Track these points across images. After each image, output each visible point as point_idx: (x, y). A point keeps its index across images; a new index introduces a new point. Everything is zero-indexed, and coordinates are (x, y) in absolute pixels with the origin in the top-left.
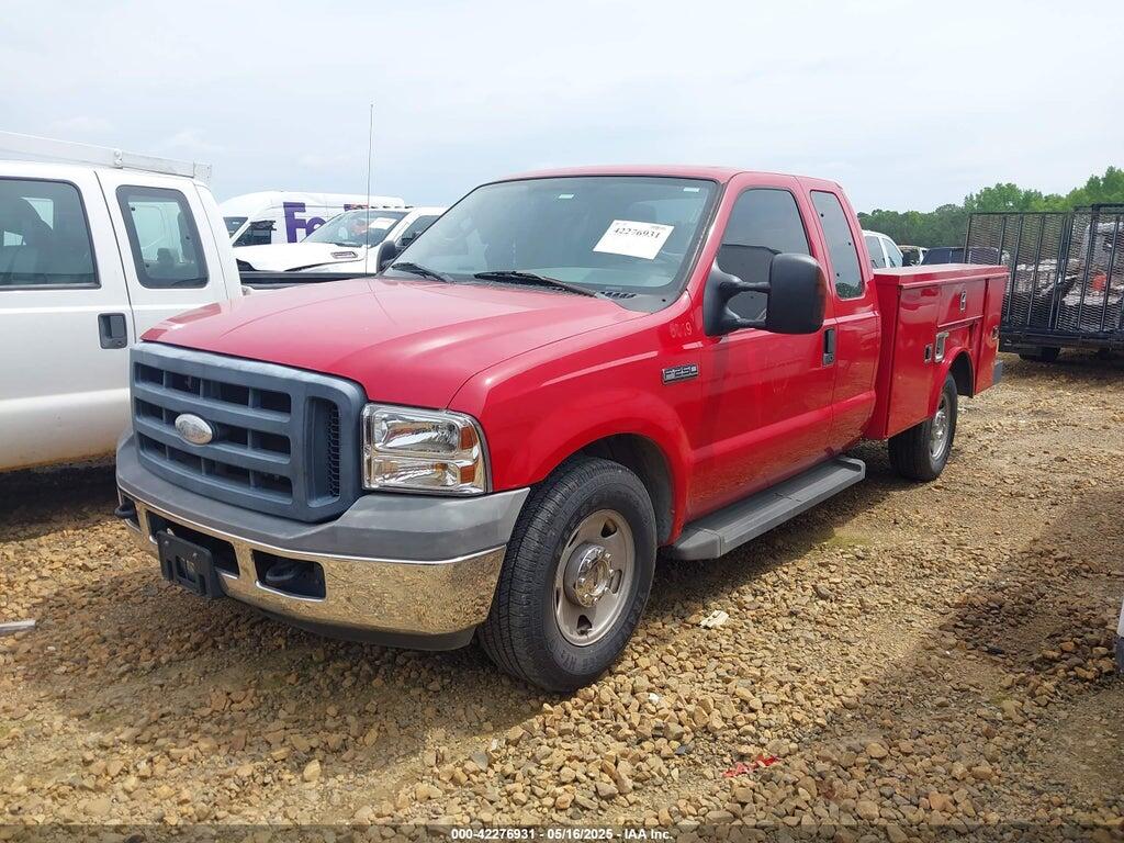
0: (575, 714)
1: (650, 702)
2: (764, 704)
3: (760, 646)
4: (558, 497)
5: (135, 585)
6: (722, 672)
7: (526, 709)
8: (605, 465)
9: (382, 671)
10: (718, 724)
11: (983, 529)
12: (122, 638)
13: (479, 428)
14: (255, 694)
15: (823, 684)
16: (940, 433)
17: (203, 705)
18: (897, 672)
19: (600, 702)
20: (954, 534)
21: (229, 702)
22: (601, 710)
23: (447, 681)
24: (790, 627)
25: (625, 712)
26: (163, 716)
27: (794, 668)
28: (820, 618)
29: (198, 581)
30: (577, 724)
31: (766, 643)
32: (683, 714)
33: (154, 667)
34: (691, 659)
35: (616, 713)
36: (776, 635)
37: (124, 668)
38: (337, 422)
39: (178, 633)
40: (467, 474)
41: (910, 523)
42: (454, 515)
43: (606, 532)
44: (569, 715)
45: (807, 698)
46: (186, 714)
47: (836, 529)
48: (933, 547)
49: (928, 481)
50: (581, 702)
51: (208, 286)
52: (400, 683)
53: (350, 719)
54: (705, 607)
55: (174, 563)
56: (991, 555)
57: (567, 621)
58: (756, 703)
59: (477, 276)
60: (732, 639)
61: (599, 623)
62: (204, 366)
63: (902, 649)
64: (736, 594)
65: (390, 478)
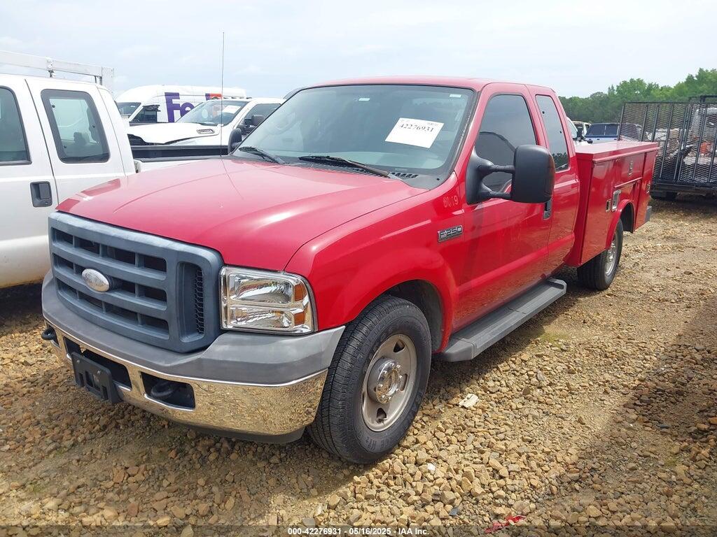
0: (376, 482)
1: (429, 471)
2: (509, 472)
3: (502, 422)
4: (365, 329)
5: (61, 377)
6: (477, 444)
7: (341, 477)
8: (397, 303)
9: (237, 447)
10: (479, 490)
11: (643, 327)
12: (51, 420)
13: (308, 285)
14: (146, 469)
15: (548, 453)
16: (611, 257)
17: (107, 478)
18: (598, 442)
19: (393, 472)
20: (625, 331)
21: (127, 475)
22: (395, 478)
23: (283, 455)
24: (520, 406)
25: (412, 479)
26: (79, 487)
27: (527, 440)
28: (542, 399)
29: (101, 389)
30: (378, 491)
31: (505, 420)
32: (454, 483)
33: (73, 445)
34: (456, 434)
35: (405, 481)
36: (512, 413)
37: (51, 447)
38: (201, 279)
39: (91, 416)
40: (299, 319)
41: (594, 322)
42: (289, 350)
43: (397, 349)
44: (372, 483)
45: (539, 466)
46: (95, 485)
47: (544, 327)
48: (611, 341)
49: (602, 290)
50: (380, 473)
51: (109, 161)
52: (250, 456)
53: (215, 489)
54: (462, 391)
55: (84, 375)
56: (651, 347)
57: (370, 415)
58: (504, 472)
59: (302, 159)
60: (483, 417)
61: (391, 413)
62: (101, 235)
63: (599, 422)
64: (482, 381)
65: (241, 321)
